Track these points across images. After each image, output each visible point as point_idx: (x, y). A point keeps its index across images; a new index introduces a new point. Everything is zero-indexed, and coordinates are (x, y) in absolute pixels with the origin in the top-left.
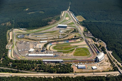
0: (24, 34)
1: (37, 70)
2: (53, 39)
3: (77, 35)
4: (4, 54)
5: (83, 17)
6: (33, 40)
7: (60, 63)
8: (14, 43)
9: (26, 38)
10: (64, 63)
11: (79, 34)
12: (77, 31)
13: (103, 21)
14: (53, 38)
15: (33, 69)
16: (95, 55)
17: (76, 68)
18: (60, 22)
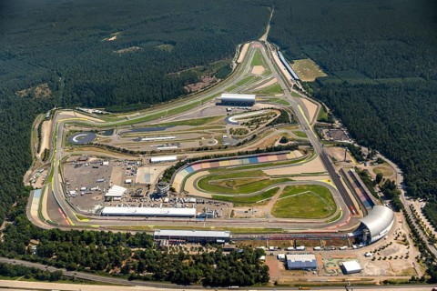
0: (94, 129)
1: (132, 272)
2: (199, 150)
3: (291, 133)
4: (15, 204)
5: (317, 63)
6: (125, 152)
7: (221, 243)
8: (56, 164)
9: (99, 146)
10: (233, 247)
11: (300, 130)
12: (290, 118)
13: (393, 80)
14: (198, 146)
15: (116, 268)
16: (357, 213)
17: (281, 265)
18: (231, 85)
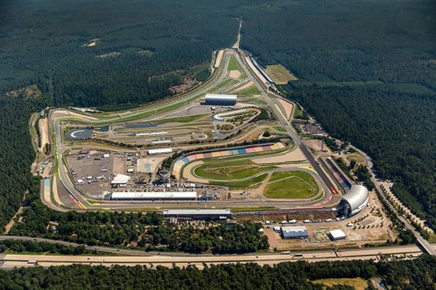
0: (90, 126)
1: (147, 245)
2: (191, 143)
3: (272, 128)
4: (27, 192)
5: (287, 68)
6: (122, 145)
7: (224, 219)
8: (59, 157)
9: (98, 141)
10: (235, 222)
11: (280, 125)
12: (270, 116)
13: (357, 83)
14: (190, 140)
15: (133, 243)
16: (337, 193)
17: (277, 236)
18: (212, 87)
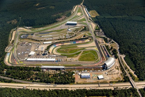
0: (28, 33)
2: (58, 39)
3: (86, 33)
5: (97, 11)
6: (36, 40)
7: (62, 70)
9: (29, 39)
10: (65, 71)
11: (90, 33)
12: (87, 29)
13: (119, 17)
16: (104, 59)
17: (79, 77)
18: (71, 19)
